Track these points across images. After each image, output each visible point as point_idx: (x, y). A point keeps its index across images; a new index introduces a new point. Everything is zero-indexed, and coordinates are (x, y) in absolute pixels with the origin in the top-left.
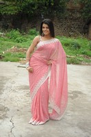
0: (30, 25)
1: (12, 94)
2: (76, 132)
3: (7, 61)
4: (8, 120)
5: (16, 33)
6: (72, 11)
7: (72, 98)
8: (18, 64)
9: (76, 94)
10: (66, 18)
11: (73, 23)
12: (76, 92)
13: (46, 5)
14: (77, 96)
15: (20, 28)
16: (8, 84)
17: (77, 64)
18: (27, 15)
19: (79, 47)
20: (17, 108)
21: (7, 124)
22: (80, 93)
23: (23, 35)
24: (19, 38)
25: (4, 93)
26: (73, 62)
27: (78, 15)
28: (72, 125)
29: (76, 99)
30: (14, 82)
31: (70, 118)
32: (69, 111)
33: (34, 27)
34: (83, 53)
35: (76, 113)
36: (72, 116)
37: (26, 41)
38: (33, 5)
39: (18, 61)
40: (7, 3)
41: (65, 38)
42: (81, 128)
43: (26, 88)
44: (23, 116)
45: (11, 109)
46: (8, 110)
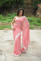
0: (7, 12)
1: (3, 44)
2: (35, 58)
4: (3, 55)
5: (1, 16)
6: (28, 4)
8: (3, 31)
9: (33, 42)
10: (25, 8)
11: (28, 10)
12: (33, 41)
13: (15, 2)
14: (34, 43)
15: (3, 14)
18: (6, 7)
19: (32, 21)
20: (6, 50)
27: (31, 6)
28: (33, 55)
29: (33, 44)
30: (3, 39)
32: (31, 50)
33: (10, 13)
34: (34, 24)
35: (34, 50)
36: (32, 52)
37: (6, 20)
39: (3, 29)
42: (37, 56)
43: (9, 41)
44: (10, 53)
45: (4, 51)
46: (3, 51)
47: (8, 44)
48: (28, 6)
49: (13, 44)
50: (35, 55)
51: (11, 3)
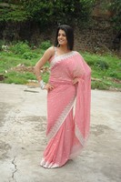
0: (42, 36)
1: (15, 127)
2: (99, 180)
3: (10, 83)
4: (9, 161)
5: (24, 46)
6: (99, 19)
7: (96, 134)
8: (25, 87)
9: (102, 129)
10: (90, 29)
11: (99, 35)
12: (100, 126)
13: (64, 11)
14: (102, 132)
15: (29, 40)
16: (11, 113)
17: (104, 89)
18: (39, 22)
19: (107, 67)
20: (21, 146)
21: (7, 167)
22: (106, 128)
23: (33, 49)
24: (27, 53)
25: (5, 125)
26: (98, 87)
27: (107, 25)
28: (95, 171)
29: (101, 136)
30: (18, 111)
31: (92, 160)
32: (91, 152)
33: (49, 39)
34: (112, 76)
35: (101, 155)
36: (95, 158)
37: (36, 57)
38: (47, 11)
39: (25, 83)
40: (13, 7)
41: (88, 55)
42: (106, 174)
43: (35, 119)
44: (29, 156)
45: (13, 147)
46: (10, 147)
47: (29, 126)
48: (101, 25)
49: (42, 130)
50: (101, 171)
51: (54, 14)
